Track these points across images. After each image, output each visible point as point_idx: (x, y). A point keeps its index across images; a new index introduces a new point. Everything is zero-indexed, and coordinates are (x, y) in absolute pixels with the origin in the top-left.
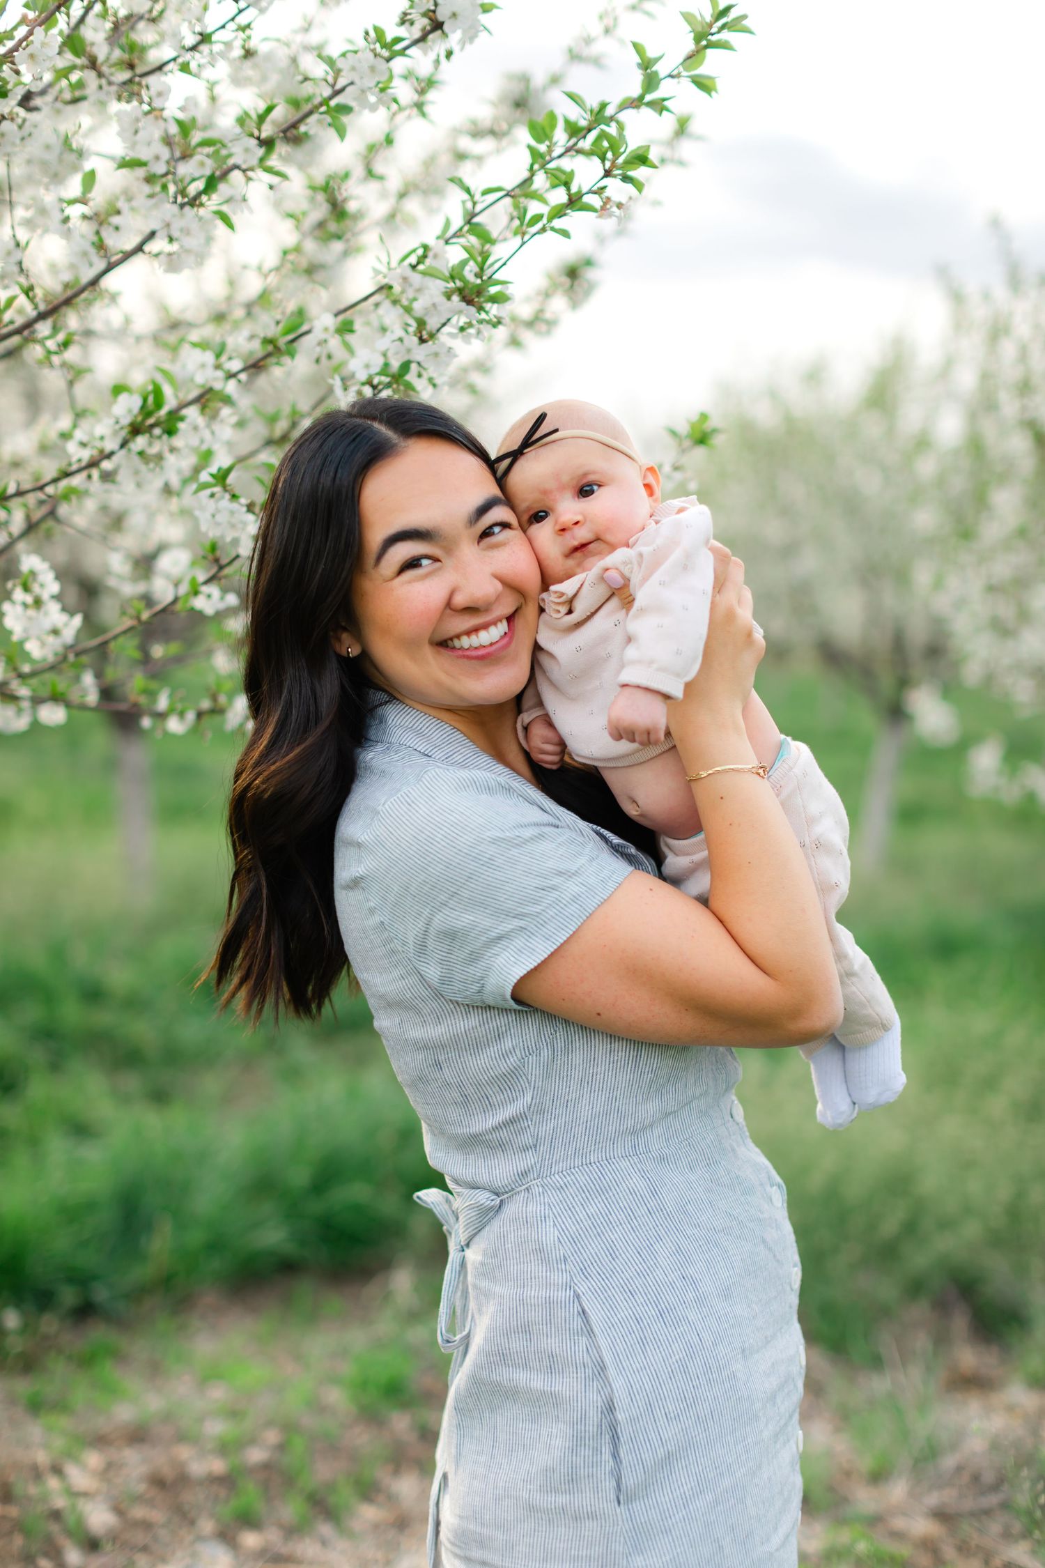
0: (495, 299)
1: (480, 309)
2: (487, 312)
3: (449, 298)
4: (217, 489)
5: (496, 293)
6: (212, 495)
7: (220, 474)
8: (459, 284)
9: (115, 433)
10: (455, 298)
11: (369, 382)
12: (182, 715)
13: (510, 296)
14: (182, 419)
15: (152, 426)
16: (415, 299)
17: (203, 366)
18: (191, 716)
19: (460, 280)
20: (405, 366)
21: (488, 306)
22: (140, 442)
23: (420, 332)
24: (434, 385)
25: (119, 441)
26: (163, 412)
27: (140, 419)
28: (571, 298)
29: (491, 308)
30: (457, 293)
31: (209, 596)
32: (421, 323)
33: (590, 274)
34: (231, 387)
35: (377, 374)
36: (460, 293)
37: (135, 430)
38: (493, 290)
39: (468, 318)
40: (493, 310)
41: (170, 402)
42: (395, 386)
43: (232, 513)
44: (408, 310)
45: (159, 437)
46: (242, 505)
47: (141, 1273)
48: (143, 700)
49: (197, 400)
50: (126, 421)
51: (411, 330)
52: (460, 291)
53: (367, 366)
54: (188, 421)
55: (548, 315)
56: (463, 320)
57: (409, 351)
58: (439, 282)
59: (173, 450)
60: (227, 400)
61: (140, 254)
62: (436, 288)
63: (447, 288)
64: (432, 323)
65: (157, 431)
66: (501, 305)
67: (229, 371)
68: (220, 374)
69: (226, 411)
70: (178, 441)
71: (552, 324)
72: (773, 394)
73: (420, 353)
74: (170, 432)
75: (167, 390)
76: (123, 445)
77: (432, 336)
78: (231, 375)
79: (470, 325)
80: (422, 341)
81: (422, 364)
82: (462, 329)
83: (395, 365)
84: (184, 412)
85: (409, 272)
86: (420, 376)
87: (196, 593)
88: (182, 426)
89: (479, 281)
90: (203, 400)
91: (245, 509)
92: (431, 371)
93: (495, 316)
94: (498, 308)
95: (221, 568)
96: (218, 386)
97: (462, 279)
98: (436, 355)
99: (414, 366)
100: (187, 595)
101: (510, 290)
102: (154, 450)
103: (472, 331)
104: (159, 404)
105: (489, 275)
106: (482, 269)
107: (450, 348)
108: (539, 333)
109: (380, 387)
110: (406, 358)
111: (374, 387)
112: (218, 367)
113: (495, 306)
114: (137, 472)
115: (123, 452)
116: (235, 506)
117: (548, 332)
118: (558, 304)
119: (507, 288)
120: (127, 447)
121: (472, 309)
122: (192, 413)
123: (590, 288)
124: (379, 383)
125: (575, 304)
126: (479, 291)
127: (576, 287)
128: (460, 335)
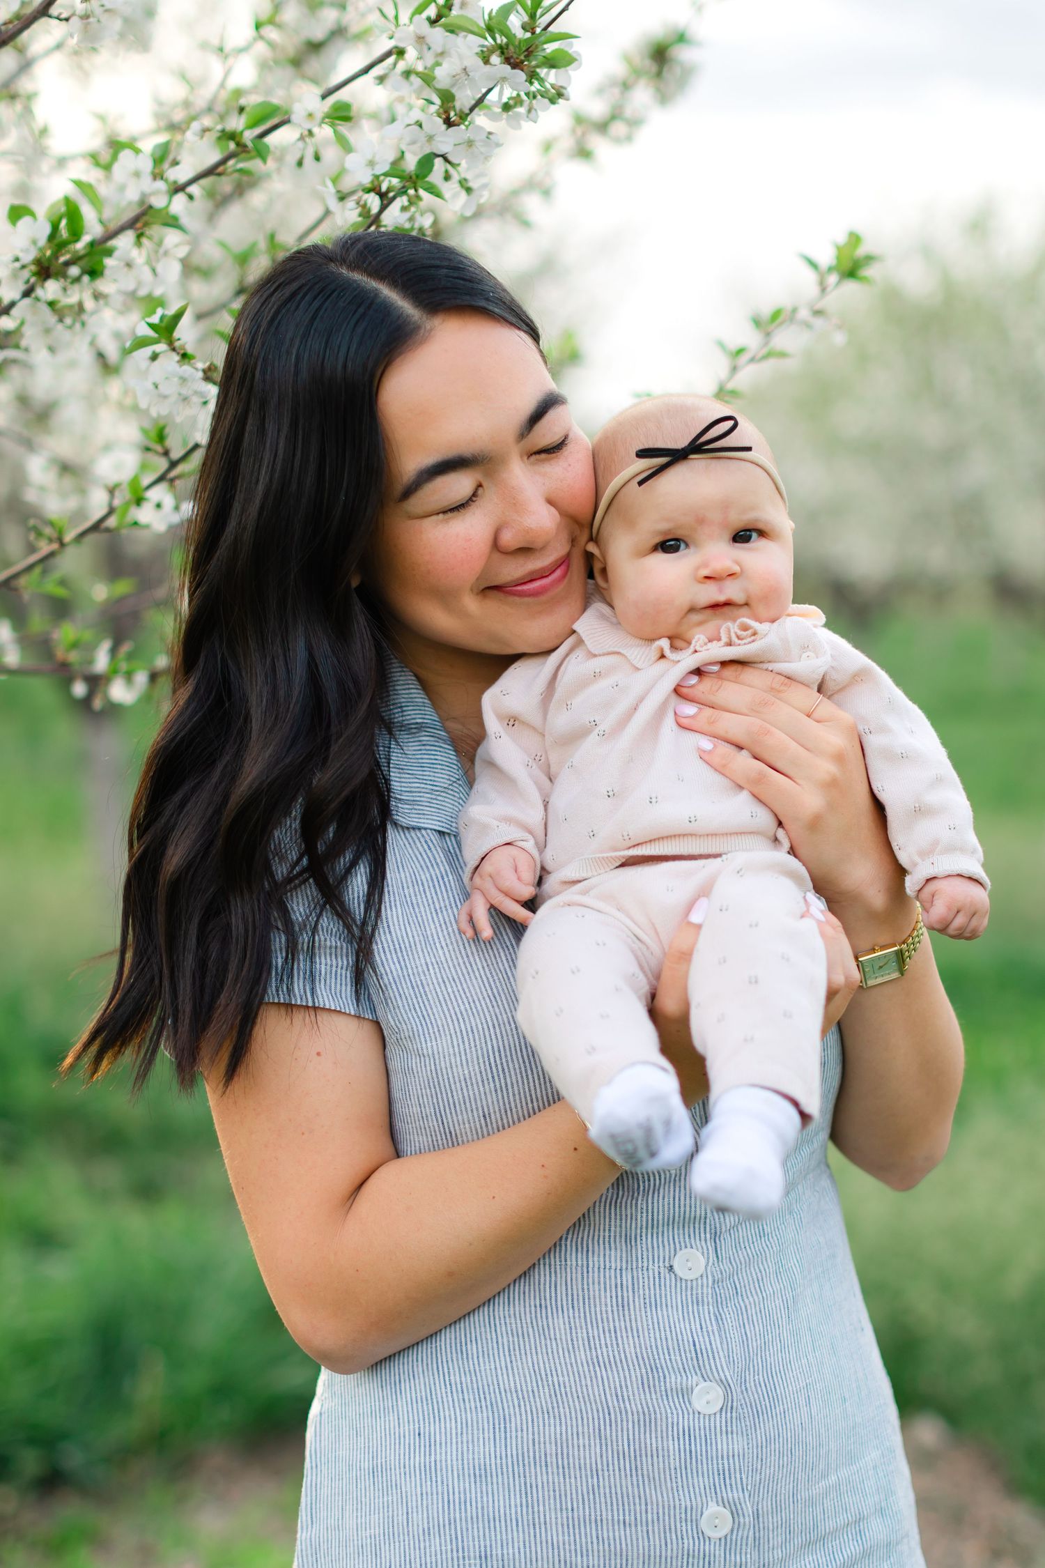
0: (552, 63)
1: (532, 76)
2: (541, 81)
3: (486, 61)
4: (161, 347)
5: (553, 51)
6: (154, 357)
7: (163, 324)
8: (501, 40)
9: (15, 275)
10: (495, 59)
11: (375, 189)
12: (129, 677)
13: (575, 55)
14: (109, 253)
15: (67, 264)
16: (438, 64)
17: (137, 174)
18: (141, 678)
19: (502, 33)
20: (426, 163)
21: (543, 72)
22: (51, 289)
23: (447, 112)
24: (469, 190)
25: (22, 287)
26: (80, 246)
27: (48, 253)
28: (658, 90)
29: (548, 74)
30: (498, 52)
31: (159, 506)
32: (447, 98)
33: (683, 54)
34: (178, 205)
35: (386, 175)
36: (502, 53)
37: (45, 270)
38: (550, 48)
39: (513, 89)
40: (551, 77)
41: (93, 229)
42: (411, 192)
43: (183, 380)
44: (427, 79)
45: (77, 280)
46: (196, 369)
47: (126, 1428)
48: (74, 657)
49: (131, 224)
50: (28, 257)
51: (433, 108)
52: (502, 50)
53: (371, 164)
54: (116, 254)
55: (628, 112)
56: (508, 93)
57: (430, 138)
58: (471, 37)
59: (97, 296)
60: (173, 222)
61: (44, 20)
62: (467, 48)
63: (483, 46)
64: (464, 99)
65: (74, 271)
66: (560, 70)
67: (175, 182)
68: (161, 185)
69: (172, 238)
70: (104, 286)
71: (635, 123)
72: (927, 251)
73: (446, 141)
74: (94, 272)
75: (89, 214)
76: (27, 293)
77: (463, 117)
78: (178, 189)
79: (518, 101)
80: (449, 123)
81: (450, 158)
82: (507, 107)
83: (411, 163)
84: (113, 243)
85: (426, 29)
86: (447, 177)
87: (139, 501)
88: (109, 262)
89: (528, 35)
90: (139, 225)
91: (201, 374)
92: (465, 168)
93: (553, 86)
94: (556, 74)
95: (173, 464)
96: (159, 202)
97: (506, 32)
98: (470, 143)
99: (438, 162)
100: (127, 505)
101: (575, 47)
102: (72, 299)
103: (521, 110)
104: (76, 234)
105: (543, 26)
106: (533, 16)
107: (490, 133)
108: (618, 140)
109: (391, 195)
110: (428, 151)
111: (382, 196)
112: (157, 175)
113: (553, 71)
114: (48, 331)
115: (27, 301)
116: (186, 369)
117: (629, 138)
118: (642, 95)
119: (571, 45)
120: (33, 295)
121: (520, 76)
122: (124, 242)
123: (688, 73)
124: (388, 190)
125: (664, 98)
126: (529, 51)
127: (665, 73)
128: (505, 115)
